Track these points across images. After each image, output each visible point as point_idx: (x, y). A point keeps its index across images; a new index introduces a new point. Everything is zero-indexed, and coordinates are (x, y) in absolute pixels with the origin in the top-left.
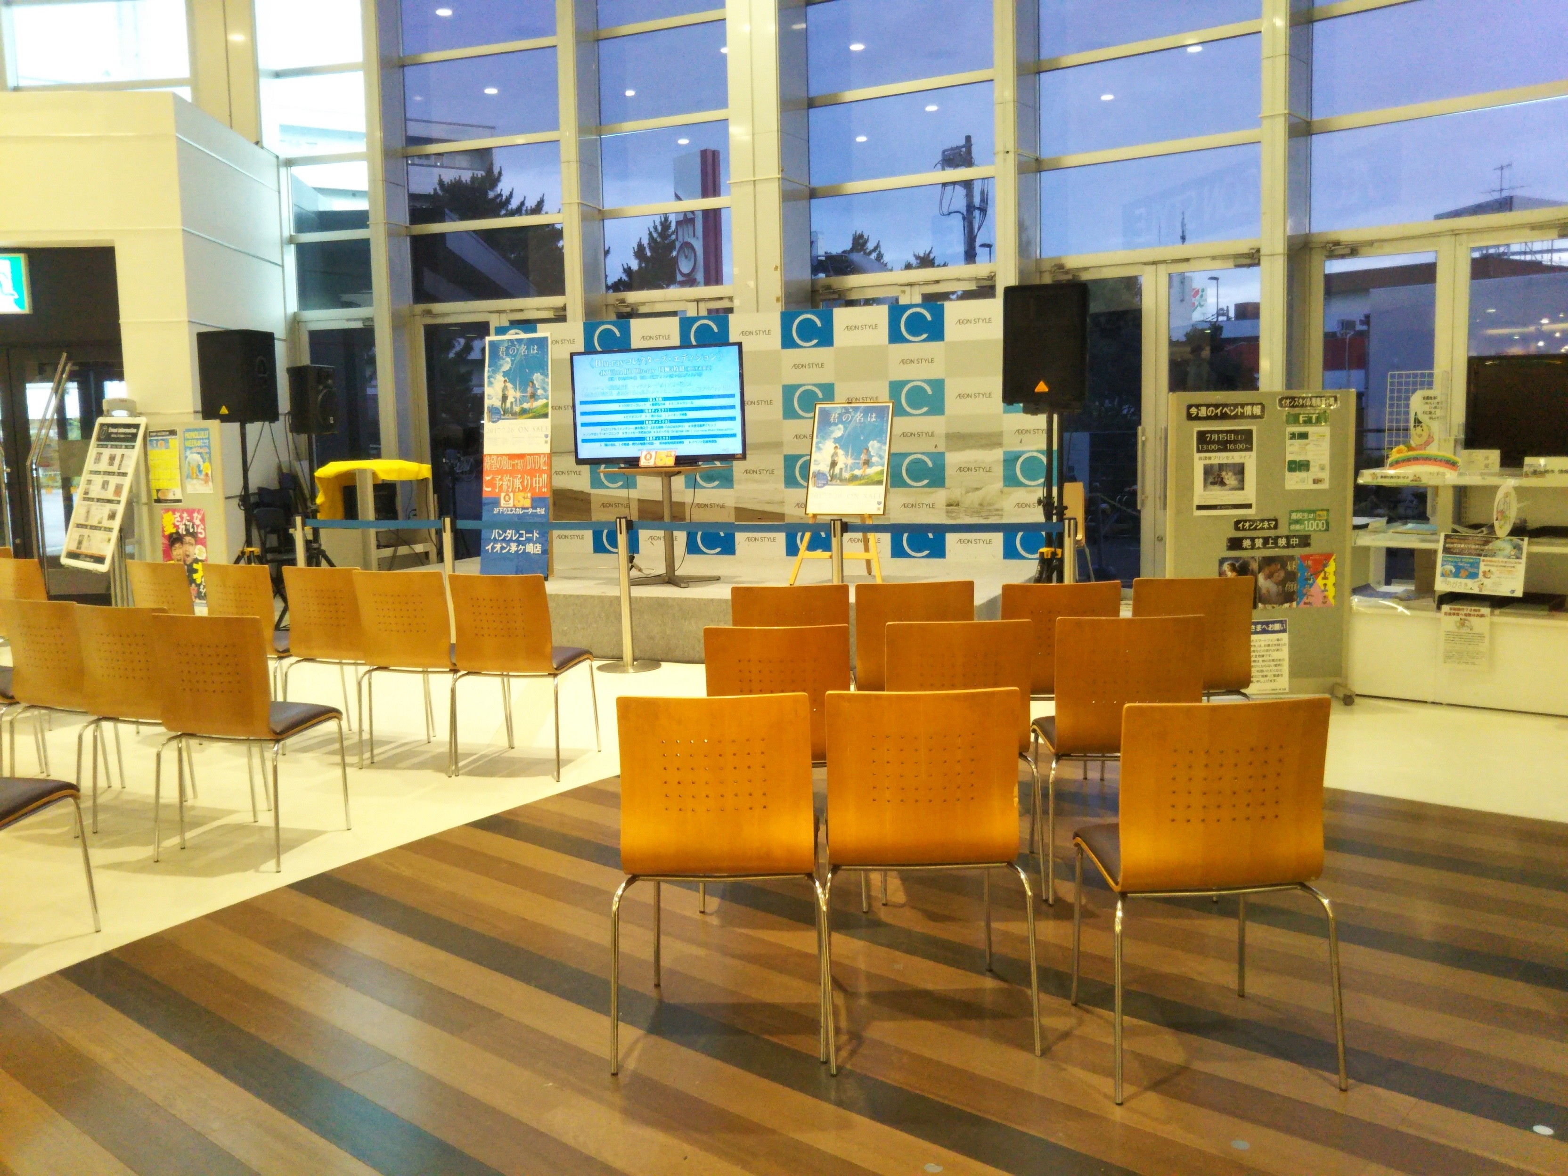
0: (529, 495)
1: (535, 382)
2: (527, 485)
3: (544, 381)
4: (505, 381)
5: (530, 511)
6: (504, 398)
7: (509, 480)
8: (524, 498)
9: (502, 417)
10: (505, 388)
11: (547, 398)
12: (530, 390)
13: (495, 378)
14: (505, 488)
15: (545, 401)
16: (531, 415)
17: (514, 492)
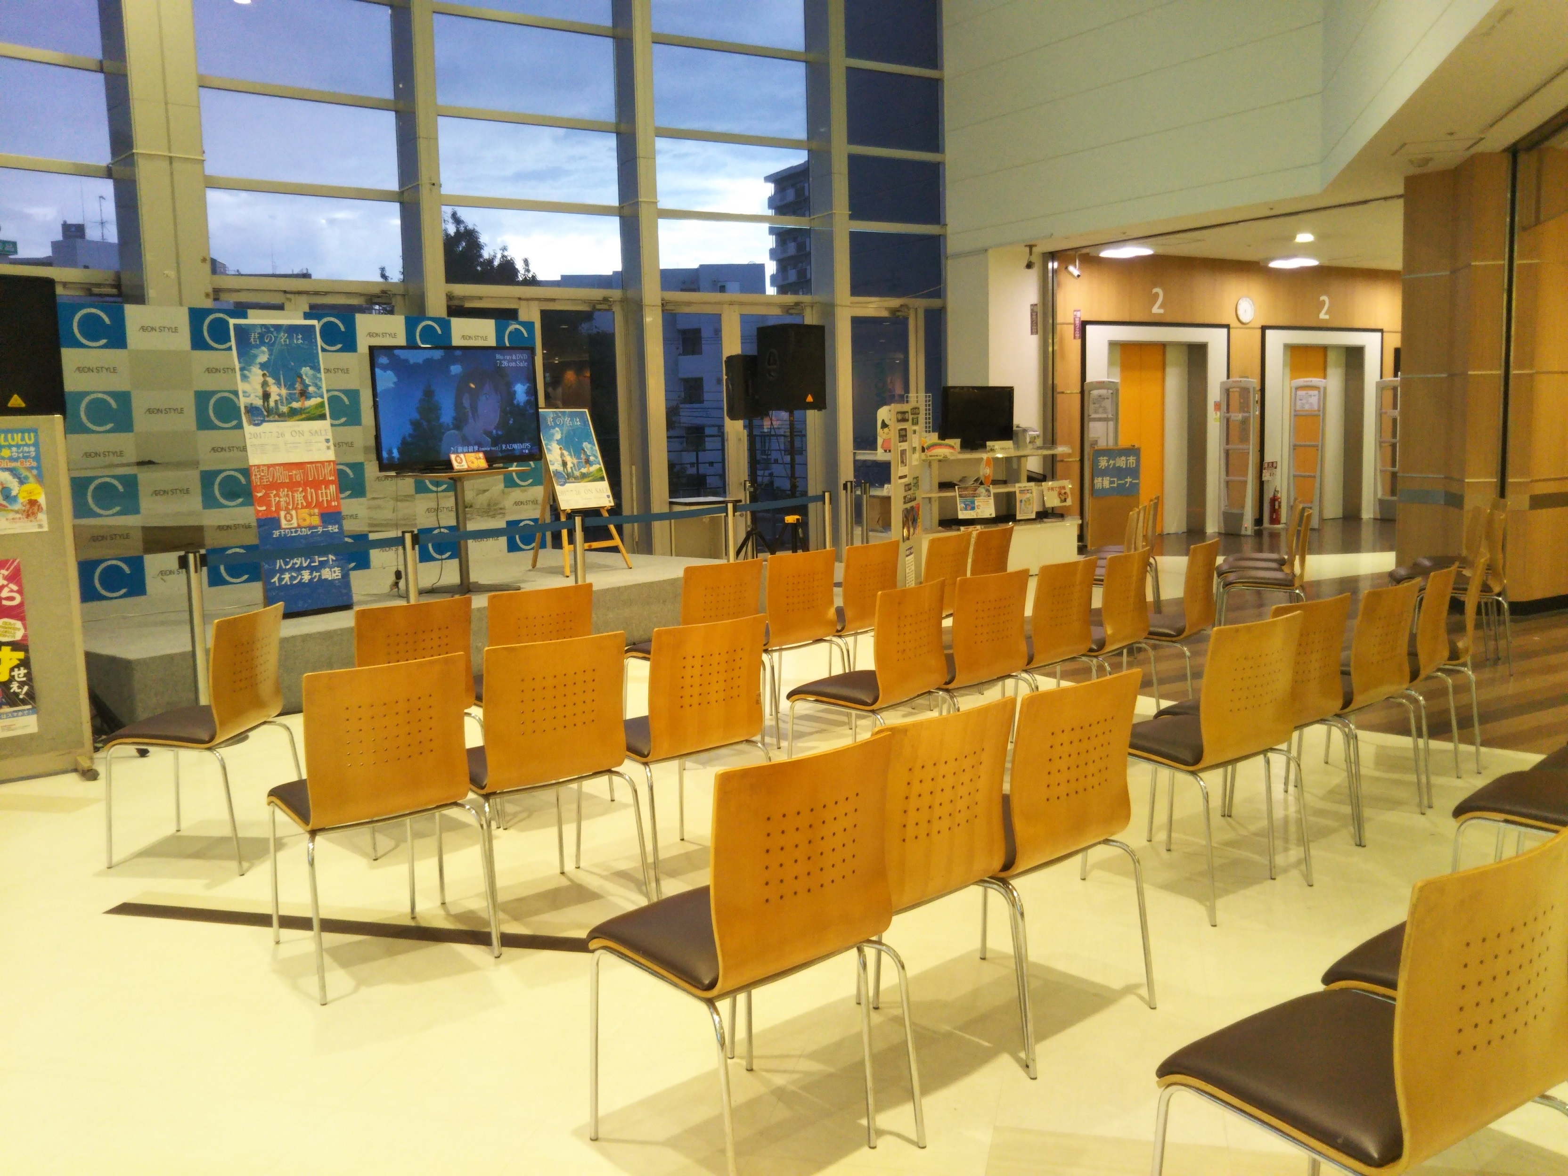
0: (316, 511)
1: (304, 377)
2: (312, 497)
3: (315, 377)
4: (264, 375)
5: (320, 529)
6: (266, 396)
7: (287, 496)
8: (311, 515)
9: (266, 419)
10: (265, 384)
11: (322, 397)
12: (298, 386)
13: (249, 371)
14: (283, 504)
15: (319, 400)
16: (304, 416)
17: (296, 509)
